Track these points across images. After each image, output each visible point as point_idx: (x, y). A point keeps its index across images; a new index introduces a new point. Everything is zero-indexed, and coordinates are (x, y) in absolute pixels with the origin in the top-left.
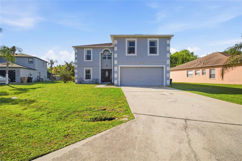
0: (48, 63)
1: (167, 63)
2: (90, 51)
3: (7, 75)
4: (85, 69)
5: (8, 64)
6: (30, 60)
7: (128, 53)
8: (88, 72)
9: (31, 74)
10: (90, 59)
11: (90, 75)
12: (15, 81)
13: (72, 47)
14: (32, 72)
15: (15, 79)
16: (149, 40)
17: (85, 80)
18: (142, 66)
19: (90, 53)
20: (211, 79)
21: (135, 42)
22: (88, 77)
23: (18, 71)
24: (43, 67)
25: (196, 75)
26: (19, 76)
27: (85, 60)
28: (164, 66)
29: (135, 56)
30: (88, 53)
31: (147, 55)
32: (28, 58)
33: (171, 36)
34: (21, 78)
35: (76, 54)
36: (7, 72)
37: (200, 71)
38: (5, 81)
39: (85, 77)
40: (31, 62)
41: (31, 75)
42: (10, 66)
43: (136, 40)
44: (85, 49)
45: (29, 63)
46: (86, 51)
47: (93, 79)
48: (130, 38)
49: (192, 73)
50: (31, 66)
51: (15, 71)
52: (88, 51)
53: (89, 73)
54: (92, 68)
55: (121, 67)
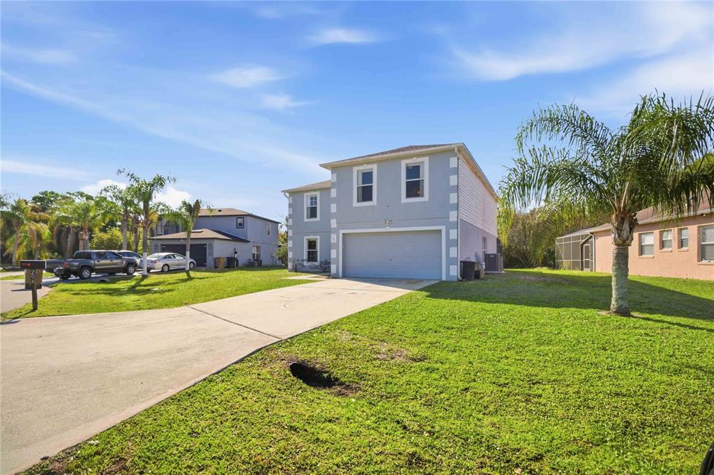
0: (279, 225)
1: (451, 220)
2: (316, 198)
3: (188, 253)
4: (305, 238)
5: (189, 233)
6: (240, 221)
7: (358, 201)
8: (312, 244)
9: (237, 250)
10: (316, 217)
11: (316, 252)
12: (205, 266)
13: (282, 192)
14: (238, 245)
15: (205, 261)
16: (404, 163)
17: (305, 263)
18: (388, 229)
19: (316, 203)
20: (704, 262)
21: (372, 173)
22: (312, 256)
23: (211, 245)
24: (269, 234)
25: (663, 248)
26: (212, 254)
27: (306, 220)
28: (443, 228)
29: (372, 206)
30: (312, 203)
31: (401, 200)
32: (235, 218)
33: (454, 146)
34: (215, 259)
35: (290, 206)
36: (188, 248)
37: (672, 235)
38: (185, 265)
39: (305, 257)
40: (240, 225)
41: (236, 253)
42: (193, 236)
43: (374, 168)
44: (306, 194)
45: (237, 228)
46: (309, 198)
47: (321, 262)
48: (361, 164)
49: (653, 243)
50: (238, 233)
51: (206, 245)
52: (312, 198)
53: (315, 249)
54: (318, 237)
55: (343, 234)
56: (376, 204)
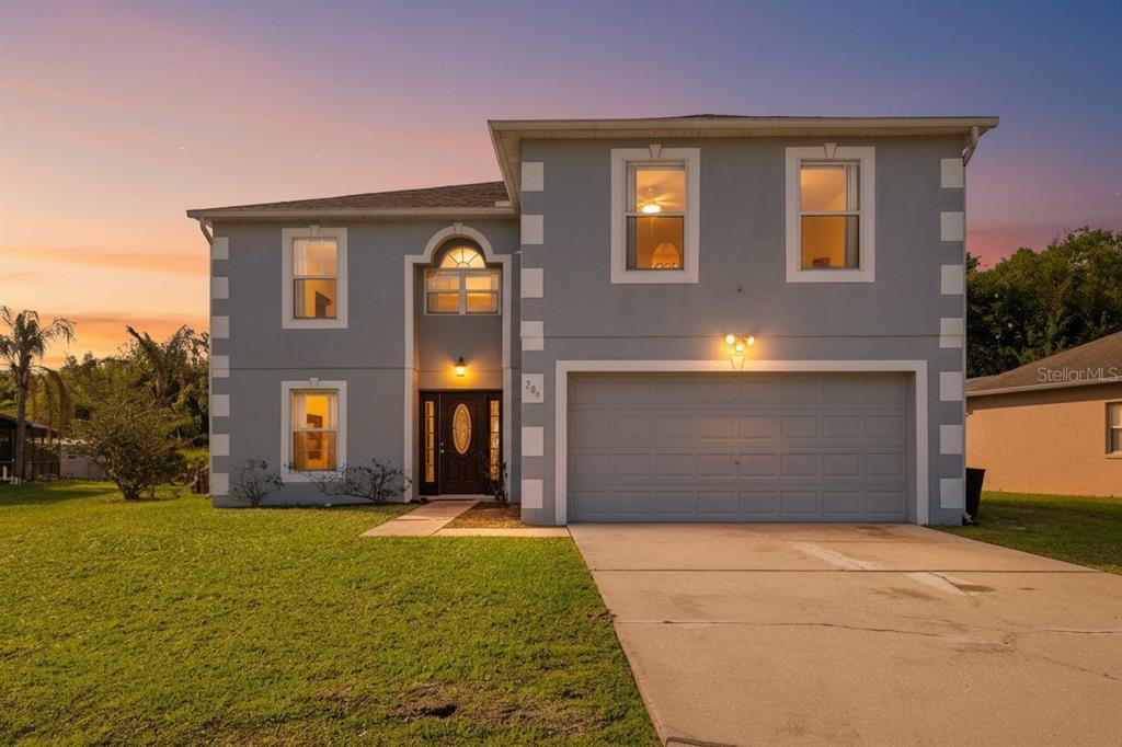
1: (944, 343)
4: (287, 385)
7: (629, 267)
10: (333, 314)
16: (795, 158)
17: (287, 476)
18: (737, 363)
28: (920, 367)
29: (685, 286)
31: (785, 275)
39: (286, 453)
43: (691, 159)
44: (287, 234)
46: (300, 247)
47: (350, 469)
48: (644, 142)
54: (341, 385)
55: (571, 375)
56: (695, 280)
